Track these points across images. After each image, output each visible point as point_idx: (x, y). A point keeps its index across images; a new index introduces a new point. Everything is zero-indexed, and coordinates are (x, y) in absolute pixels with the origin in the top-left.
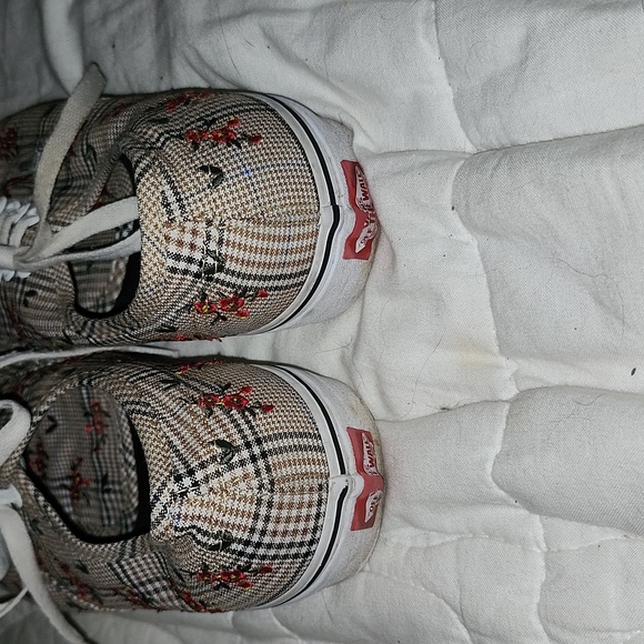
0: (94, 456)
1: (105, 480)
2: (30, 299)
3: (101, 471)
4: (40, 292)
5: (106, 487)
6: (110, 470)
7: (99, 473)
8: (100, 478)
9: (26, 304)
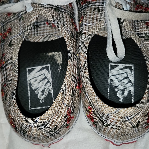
0: (45, 22)
1: (38, 26)
2: (96, 11)
3: (40, 25)
4: (99, 14)
5: (36, 27)
6: (41, 29)
7: (40, 24)
8: (38, 24)
9: (95, 9)
